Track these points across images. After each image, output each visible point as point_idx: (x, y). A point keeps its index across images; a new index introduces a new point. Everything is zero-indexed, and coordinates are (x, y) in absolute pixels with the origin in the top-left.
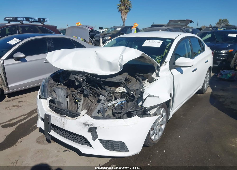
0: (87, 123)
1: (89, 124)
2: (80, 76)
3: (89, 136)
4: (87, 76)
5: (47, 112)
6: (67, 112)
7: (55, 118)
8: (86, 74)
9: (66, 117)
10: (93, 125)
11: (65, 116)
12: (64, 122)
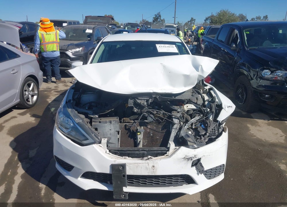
0: (188, 157)
1: (191, 157)
2: (143, 98)
3: (192, 172)
4: (155, 98)
5: (115, 161)
6: (142, 152)
7: (136, 164)
8: (154, 95)
9: (152, 158)
10: (196, 157)
11: (149, 157)
12: (154, 166)
